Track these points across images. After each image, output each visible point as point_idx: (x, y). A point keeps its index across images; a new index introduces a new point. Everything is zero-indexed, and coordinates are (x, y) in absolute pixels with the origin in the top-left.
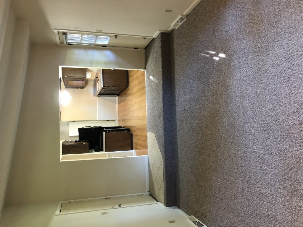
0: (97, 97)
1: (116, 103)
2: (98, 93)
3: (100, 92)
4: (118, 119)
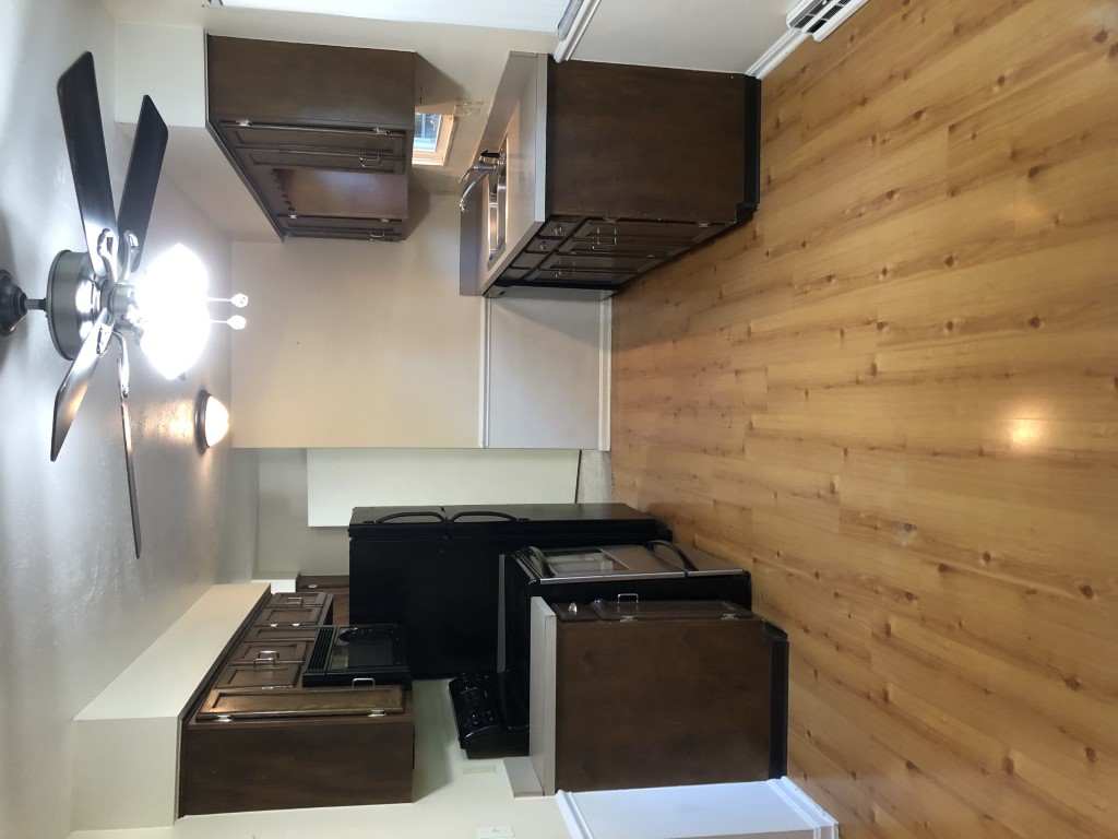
0: (483, 299)
1: (596, 345)
2: (489, 274)
3: (510, 266)
4: (608, 449)
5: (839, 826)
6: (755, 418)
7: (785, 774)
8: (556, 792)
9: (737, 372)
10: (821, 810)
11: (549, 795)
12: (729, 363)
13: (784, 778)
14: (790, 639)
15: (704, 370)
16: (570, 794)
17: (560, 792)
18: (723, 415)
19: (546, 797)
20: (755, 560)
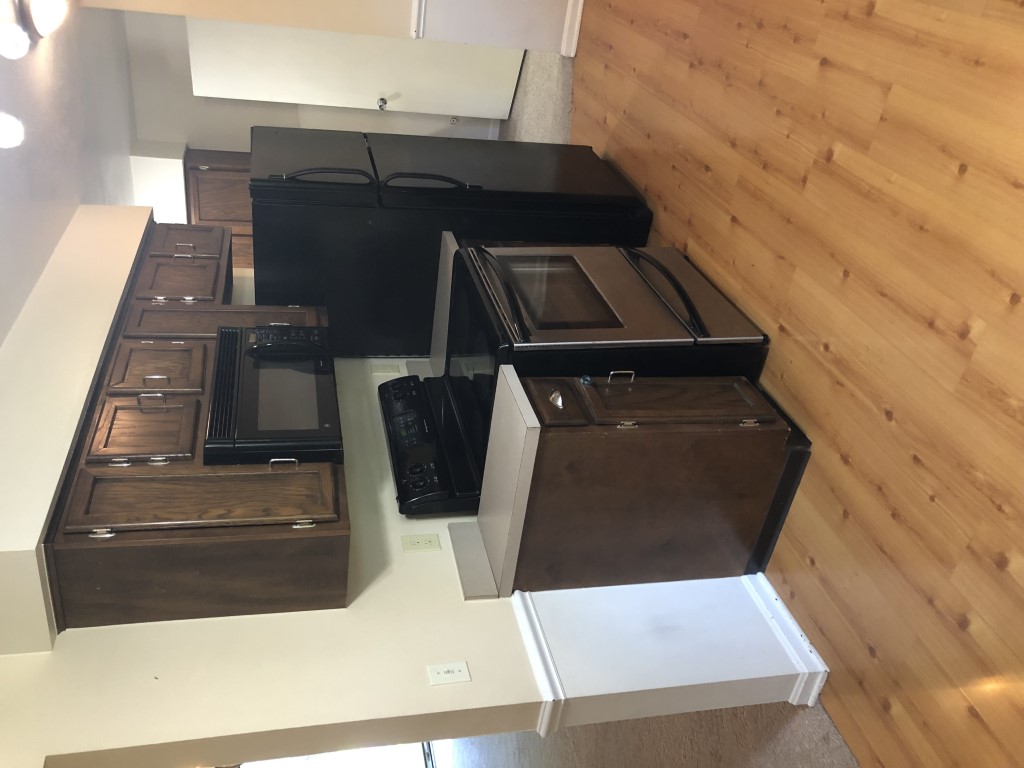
4: (573, 55)
5: (829, 675)
6: (840, 150)
7: (763, 572)
8: (513, 592)
9: (824, 62)
10: (808, 642)
11: (504, 596)
12: (813, 40)
13: (760, 575)
14: (814, 449)
15: (760, 25)
16: (527, 594)
17: (517, 592)
18: (778, 112)
19: (501, 599)
20: (782, 329)
